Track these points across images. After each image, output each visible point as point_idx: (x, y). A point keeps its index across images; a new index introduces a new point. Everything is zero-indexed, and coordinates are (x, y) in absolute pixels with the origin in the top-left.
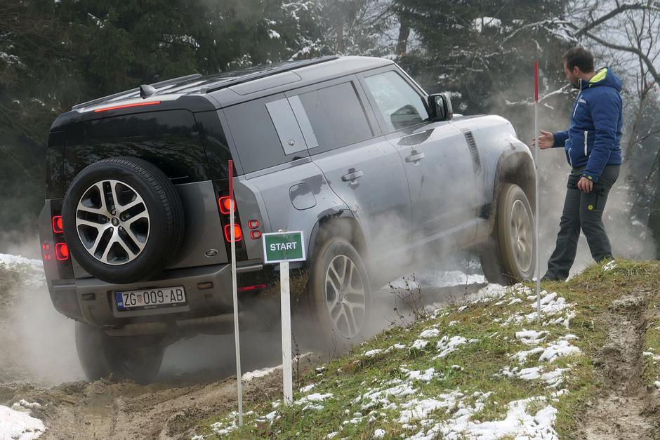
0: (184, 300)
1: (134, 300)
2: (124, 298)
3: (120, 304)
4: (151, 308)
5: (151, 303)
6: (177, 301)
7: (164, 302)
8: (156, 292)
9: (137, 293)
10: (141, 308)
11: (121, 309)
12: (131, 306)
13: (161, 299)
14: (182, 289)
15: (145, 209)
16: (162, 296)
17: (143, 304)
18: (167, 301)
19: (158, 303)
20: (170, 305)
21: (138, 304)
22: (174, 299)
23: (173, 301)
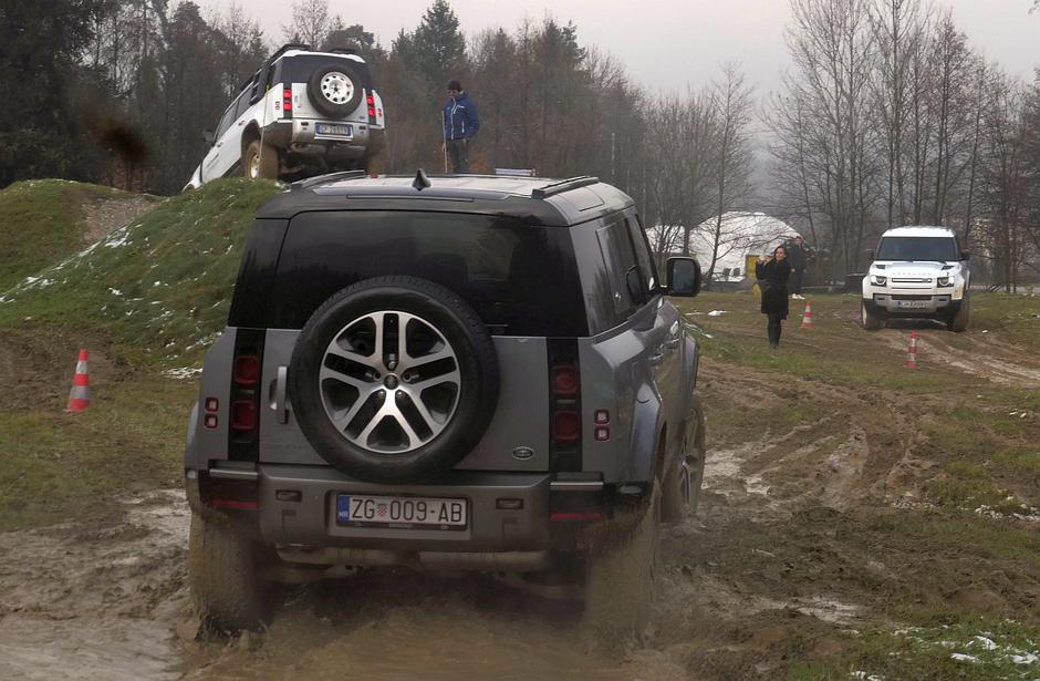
0: (463, 522)
1: (373, 510)
2: (353, 505)
3: (342, 514)
4: (401, 527)
5: (402, 519)
6: (450, 522)
7: (426, 521)
8: (415, 503)
9: (378, 500)
10: (384, 525)
11: (344, 523)
12: (364, 519)
13: (421, 515)
14: (463, 504)
15: (455, 369)
16: (425, 510)
17: (387, 518)
18: (432, 519)
19: (415, 520)
20: (437, 527)
21: (377, 518)
22: (446, 518)
23: (443, 521)
